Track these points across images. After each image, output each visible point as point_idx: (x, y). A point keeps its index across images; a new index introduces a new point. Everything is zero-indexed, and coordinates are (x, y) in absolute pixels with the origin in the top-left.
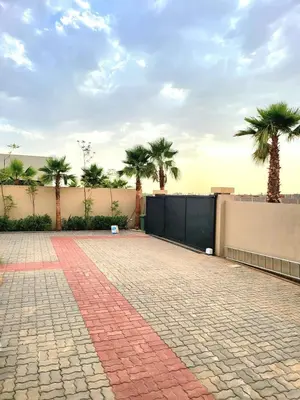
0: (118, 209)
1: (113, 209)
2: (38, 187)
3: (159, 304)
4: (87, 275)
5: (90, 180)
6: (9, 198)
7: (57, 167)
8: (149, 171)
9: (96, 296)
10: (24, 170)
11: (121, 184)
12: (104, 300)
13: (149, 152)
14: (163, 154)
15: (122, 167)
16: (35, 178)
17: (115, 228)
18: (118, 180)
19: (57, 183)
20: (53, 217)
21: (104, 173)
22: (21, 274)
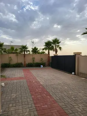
0: (43, 60)
1: (41, 60)
2: (19, 54)
3: (60, 93)
4: (34, 82)
5: (34, 52)
6: (10, 57)
7: (24, 48)
8: (52, 49)
9: (37, 90)
10: (15, 49)
11: (44, 53)
12: (40, 91)
13: (52, 43)
14: (56, 43)
15: (44, 47)
16: (18, 52)
17: (42, 66)
18: (42, 51)
19: (24, 53)
20: (23, 63)
21: (38, 49)
22: (12, 82)
